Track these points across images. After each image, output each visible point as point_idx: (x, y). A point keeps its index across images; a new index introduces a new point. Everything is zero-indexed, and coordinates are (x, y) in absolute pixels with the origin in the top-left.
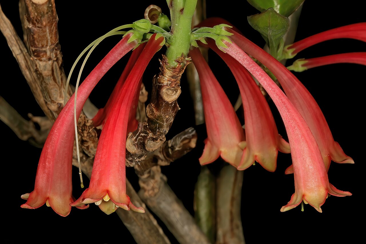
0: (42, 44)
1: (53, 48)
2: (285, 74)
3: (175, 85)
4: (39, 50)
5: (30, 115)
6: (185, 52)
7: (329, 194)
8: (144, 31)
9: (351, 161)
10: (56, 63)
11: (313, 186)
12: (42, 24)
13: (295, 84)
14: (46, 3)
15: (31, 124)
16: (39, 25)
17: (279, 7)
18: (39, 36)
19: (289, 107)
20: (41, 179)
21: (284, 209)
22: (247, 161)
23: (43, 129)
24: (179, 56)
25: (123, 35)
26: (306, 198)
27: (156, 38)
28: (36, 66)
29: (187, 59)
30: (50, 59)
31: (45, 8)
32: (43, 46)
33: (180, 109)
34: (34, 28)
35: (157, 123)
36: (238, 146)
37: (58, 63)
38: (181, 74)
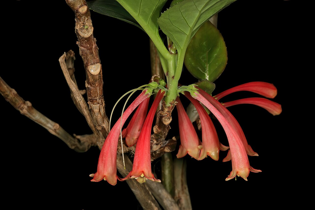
0: (95, 96)
1: (100, 98)
2: (224, 110)
3: (169, 116)
4: (93, 99)
5: (75, 135)
6: (175, 99)
7: (250, 171)
8: (154, 88)
9: (257, 155)
10: (101, 105)
11: (242, 167)
12: (95, 85)
13: (229, 115)
14: (98, 74)
15: (76, 140)
16: (94, 86)
17: (208, 76)
18: (93, 92)
19: (230, 127)
20: (100, 166)
21: (227, 179)
22: (203, 155)
23: (82, 142)
24: (172, 101)
25: (142, 90)
26: (239, 173)
27: (162, 92)
28: (91, 107)
29: (175, 102)
30: (98, 103)
31: (98, 77)
32: (95, 97)
33: (171, 128)
34: (91, 87)
35: (159, 136)
36: (198, 148)
37: (102, 105)
38: (172, 110)
